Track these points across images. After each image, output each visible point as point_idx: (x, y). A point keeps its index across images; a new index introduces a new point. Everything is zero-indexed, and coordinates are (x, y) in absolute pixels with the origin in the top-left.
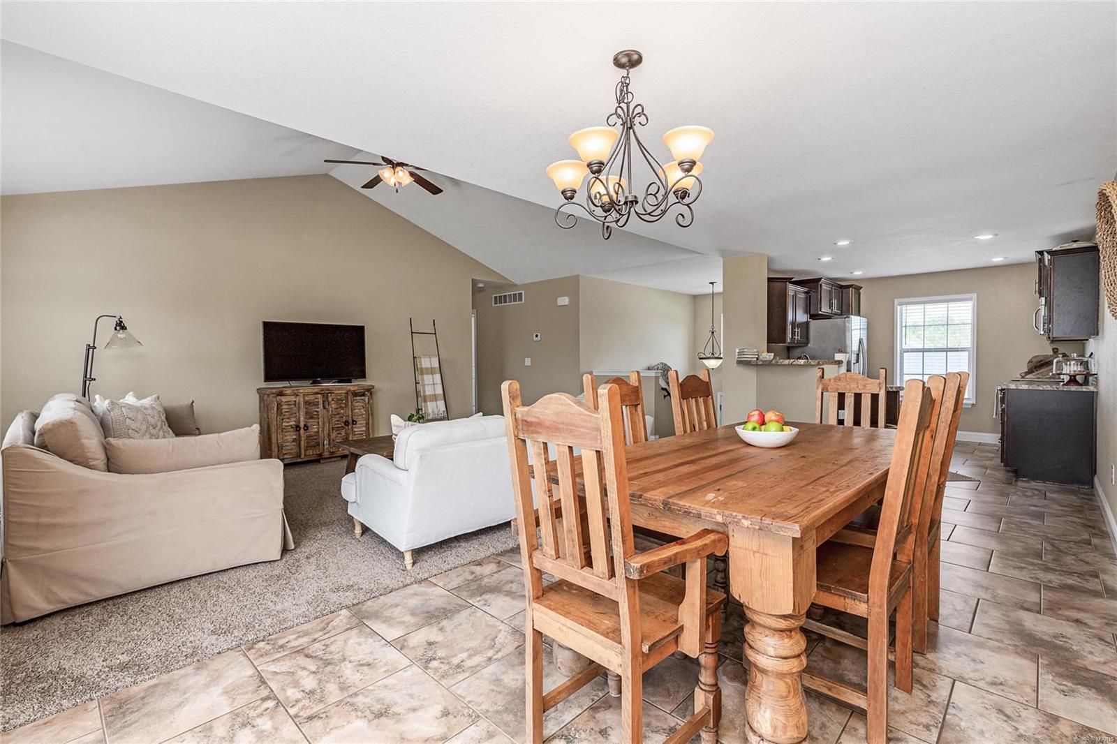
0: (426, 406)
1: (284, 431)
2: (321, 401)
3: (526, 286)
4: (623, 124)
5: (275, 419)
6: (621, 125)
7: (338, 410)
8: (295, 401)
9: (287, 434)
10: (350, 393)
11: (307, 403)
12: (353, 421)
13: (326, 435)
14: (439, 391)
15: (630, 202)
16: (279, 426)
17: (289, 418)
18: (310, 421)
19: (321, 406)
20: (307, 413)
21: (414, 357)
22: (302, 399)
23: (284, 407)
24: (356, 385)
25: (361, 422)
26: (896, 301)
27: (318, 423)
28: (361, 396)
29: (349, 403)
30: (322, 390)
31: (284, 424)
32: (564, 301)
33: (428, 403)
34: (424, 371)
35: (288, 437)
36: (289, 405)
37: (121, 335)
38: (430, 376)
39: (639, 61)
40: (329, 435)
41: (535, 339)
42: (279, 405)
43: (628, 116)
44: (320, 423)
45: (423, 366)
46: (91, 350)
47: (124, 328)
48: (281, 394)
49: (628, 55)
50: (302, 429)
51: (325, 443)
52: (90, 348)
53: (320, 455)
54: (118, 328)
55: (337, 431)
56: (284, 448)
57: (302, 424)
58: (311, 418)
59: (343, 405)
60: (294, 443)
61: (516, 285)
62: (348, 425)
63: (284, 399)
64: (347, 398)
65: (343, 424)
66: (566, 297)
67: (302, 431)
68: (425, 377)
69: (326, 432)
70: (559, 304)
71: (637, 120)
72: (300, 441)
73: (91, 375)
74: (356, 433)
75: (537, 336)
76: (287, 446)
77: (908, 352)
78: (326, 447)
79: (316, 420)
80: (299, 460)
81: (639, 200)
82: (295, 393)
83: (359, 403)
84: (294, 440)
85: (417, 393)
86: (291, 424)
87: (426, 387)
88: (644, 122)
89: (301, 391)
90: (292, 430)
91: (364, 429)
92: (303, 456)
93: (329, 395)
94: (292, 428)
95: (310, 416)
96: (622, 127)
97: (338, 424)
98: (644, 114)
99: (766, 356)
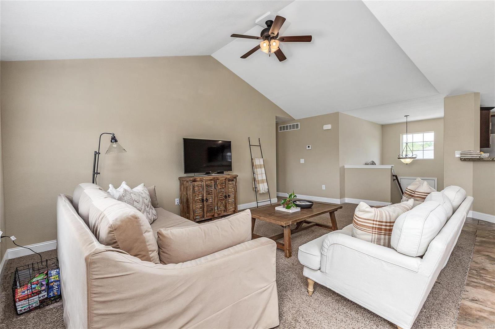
0: (259, 186)
1: (196, 202)
2: (213, 184)
3: (300, 120)
5: (192, 195)
7: (221, 189)
8: (201, 185)
9: (197, 204)
10: (227, 179)
11: (207, 186)
12: (229, 195)
13: (216, 204)
14: (264, 178)
16: (194, 199)
17: (198, 195)
18: (208, 196)
19: (213, 187)
20: (207, 191)
21: (252, 159)
22: (205, 183)
23: (196, 188)
24: (227, 175)
25: (232, 196)
27: (212, 197)
28: (232, 181)
29: (227, 185)
30: (214, 178)
31: (196, 198)
32: (328, 127)
33: (260, 184)
34: (257, 166)
35: (198, 206)
36: (198, 187)
37: (115, 145)
38: (260, 169)
40: (217, 204)
41: (308, 148)
42: (194, 187)
44: (213, 197)
45: (257, 164)
46: (97, 155)
47: (116, 141)
48: (195, 181)
50: (205, 201)
51: (216, 209)
52: (97, 154)
53: (213, 216)
54: (113, 141)
55: (221, 201)
56: (196, 212)
57: (205, 198)
58: (209, 194)
59: (224, 187)
60: (201, 210)
61: (295, 120)
62: (226, 198)
63: (196, 184)
64: (225, 182)
65: (224, 198)
66: (330, 125)
67: (205, 202)
68: (258, 170)
69: (216, 202)
70: (324, 129)
72: (204, 208)
73: (97, 171)
74: (230, 202)
75: (309, 147)
76: (197, 211)
78: (216, 211)
79: (211, 196)
80: (204, 219)
82: (201, 180)
83: (231, 185)
84: (201, 208)
85: (254, 179)
86: (199, 198)
87: (259, 175)
89: (204, 179)
90: (200, 202)
91: (233, 200)
92: (205, 217)
93: (217, 180)
94: (200, 200)
95: (208, 193)
97: (221, 197)
99: (485, 155)
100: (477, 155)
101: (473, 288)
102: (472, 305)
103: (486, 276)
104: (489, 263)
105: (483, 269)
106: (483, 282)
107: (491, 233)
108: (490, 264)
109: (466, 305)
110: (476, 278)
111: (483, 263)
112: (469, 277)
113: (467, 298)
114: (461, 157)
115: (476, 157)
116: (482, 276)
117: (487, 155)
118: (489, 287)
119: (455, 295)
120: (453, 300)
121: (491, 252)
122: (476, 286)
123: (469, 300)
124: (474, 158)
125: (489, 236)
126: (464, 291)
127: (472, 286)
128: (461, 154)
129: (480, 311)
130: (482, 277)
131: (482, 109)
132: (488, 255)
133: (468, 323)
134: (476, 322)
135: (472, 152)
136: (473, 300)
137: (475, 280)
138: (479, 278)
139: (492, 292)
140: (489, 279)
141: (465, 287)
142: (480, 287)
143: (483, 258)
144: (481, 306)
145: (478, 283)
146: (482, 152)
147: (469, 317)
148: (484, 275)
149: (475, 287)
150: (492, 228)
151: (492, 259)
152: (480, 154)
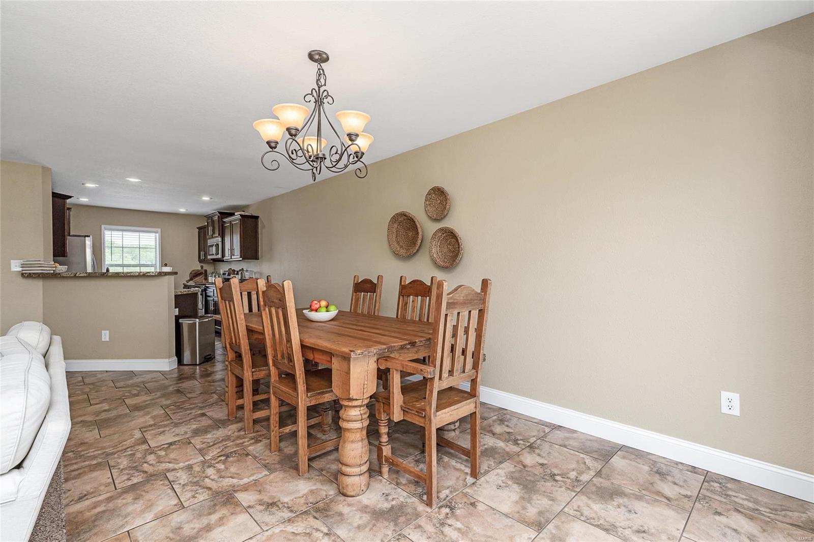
4: (316, 102)
6: (314, 102)
15: (320, 158)
26: (103, 226)
39: (327, 59)
43: (319, 96)
49: (320, 55)
71: (325, 101)
77: (113, 266)
81: (326, 157)
88: (331, 102)
96: (315, 104)
98: (329, 96)
99: (62, 269)
100: (50, 269)
101: (76, 480)
102: (81, 506)
103: (87, 452)
104: (87, 431)
105: (82, 444)
106: (87, 463)
107: (77, 387)
108: (88, 433)
109: (73, 513)
110: (75, 463)
111: (79, 436)
112: (65, 466)
113: (71, 502)
114: (24, 272)
115: (49, 272)
116: (83, 455)
117: (65, 268)
118: (95, 465)
119: (52, 509)
120: (52, 519)
121: (85, 415)
122: (80, 474)
123: (75, 501)
124: (46, 273)
125: (76, 391)
126: (64, 493)
127: (74, 478)
128: (23, 266)
129: (95, 507)
130: (82, 457)
131: (55, 195)
132: (82, 421)
133: (83, 538)
134: (94, 526)
135: (43, 262)
136: (81, 498)
137: (75, 467)
138: (79, 460)
139: (102, 470)
140: (92, 454)
141: (63, 486)
142: (85, 472)
143: (77, 428)
144: (94, 500)
145: (81, 468)
146: (56, 264)
147: (83, 527)
148: (85, 452)
149: (78, 476)
150: (75, 379)
151: (87, 424)
152: (54, 266)
